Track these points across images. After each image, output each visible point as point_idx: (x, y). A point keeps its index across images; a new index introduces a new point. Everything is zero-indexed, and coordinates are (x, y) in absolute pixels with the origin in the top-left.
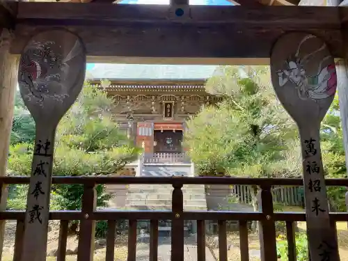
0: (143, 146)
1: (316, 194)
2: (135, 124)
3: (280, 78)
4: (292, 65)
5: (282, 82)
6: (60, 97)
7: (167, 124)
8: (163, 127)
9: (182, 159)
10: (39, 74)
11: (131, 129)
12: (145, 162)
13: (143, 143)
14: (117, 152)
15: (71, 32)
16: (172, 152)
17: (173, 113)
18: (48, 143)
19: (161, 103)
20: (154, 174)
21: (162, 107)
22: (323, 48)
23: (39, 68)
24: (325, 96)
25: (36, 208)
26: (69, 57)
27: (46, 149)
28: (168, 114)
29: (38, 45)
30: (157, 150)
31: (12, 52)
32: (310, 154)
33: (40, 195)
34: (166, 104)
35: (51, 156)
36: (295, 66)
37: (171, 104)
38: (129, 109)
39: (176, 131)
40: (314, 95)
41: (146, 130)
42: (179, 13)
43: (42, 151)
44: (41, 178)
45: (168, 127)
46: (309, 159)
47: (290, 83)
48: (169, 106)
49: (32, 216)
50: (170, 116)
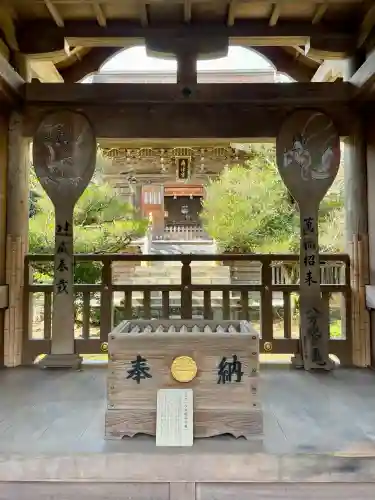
0: (151, 219)
1: (309, 268)
2: (139, 189)
3: (285, 159)
4: (298, 144)
5: (287, 162)
6: (75, 180)
7: (181, 188)
8: (177, 192)
9: (202, 234)
10: (52, 157)
11: (134, 196)
12: (154, 239)
13: (150, 214)
14: (120, 228)
15: (79, 113)
16: (189, 226)
17: (189, 172)
18: (67, 225)
19: (173, 160)
20: (164, 252)
21: (174, 164)
22: (330, 125)
23: (52, 151)
24: (326, 176)
25: (62, 282)
26: (80, 139)
27: (66, 230)
28: (183, 174)
29: (48, 127)
30: (169, 223)
31: (25, 135)
32: (308, 232)
33: (65, 271)
34: (180, 161)
35: (71, 235)
36: (300, 147)
37: (186, 161)
38: (131, 168)
39: (194, 197)
40: (315, 176)
41: (154, 196)
42: (187, 92)
43: (63, 231)
44: (63, 255)
45: (183, 192)
46: (307, 237)
47: (294, 163)
48: (183, 163)
49: (60, 288)
50: (186, 177)
